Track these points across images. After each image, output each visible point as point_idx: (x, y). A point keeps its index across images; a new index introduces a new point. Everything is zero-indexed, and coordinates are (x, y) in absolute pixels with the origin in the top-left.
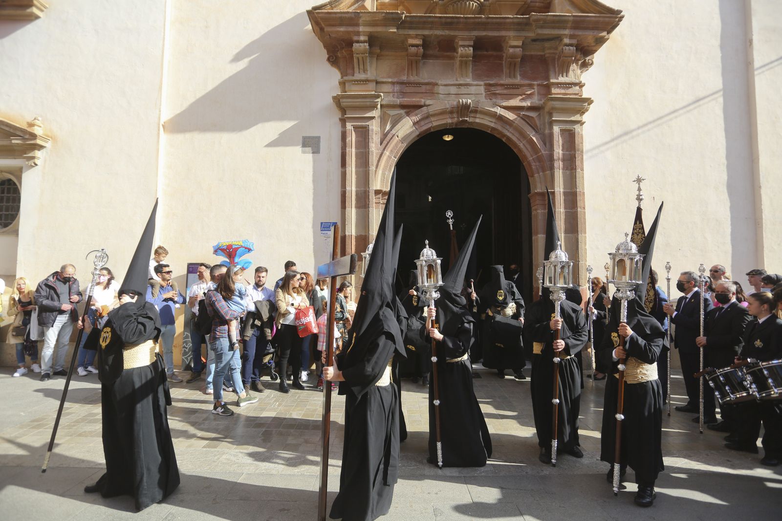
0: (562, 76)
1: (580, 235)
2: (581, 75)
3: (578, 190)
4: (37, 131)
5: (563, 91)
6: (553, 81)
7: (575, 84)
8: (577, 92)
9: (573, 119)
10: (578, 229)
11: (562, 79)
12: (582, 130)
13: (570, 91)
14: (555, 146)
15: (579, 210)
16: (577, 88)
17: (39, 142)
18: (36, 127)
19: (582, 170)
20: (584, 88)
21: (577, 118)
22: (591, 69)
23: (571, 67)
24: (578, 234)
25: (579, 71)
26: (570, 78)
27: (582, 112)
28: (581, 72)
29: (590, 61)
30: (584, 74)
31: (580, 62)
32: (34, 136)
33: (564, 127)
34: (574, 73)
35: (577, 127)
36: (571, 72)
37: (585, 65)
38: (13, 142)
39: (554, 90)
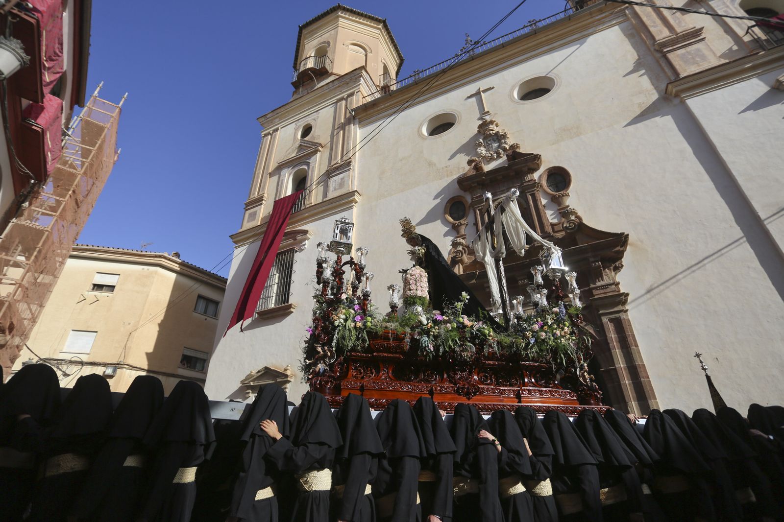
0: (599, 281)
1: (649, 401)
2: (615, 276)
3: (637, 364)
4: (289, 373)
5: (602, 291)
6: (592, 286)
7: (611, 285)
8: (614, 290)
9: (616, 309)
10: (645, 396)
11: (599, 284)
12: (627, 316)
13: (608, 290)
14: (607, 333)
15: (642, 380)
16: (614, 286)
17: (289, 379)
18: (288, 371)
19: (637, 346)
20: (620, 286)
21: (620, 308)
22: (623, 270)
23: (603, 274)
24: (647, 401)
25: (613, 273)
26: (606, 280)
27: (624, 303)
28: (616, 274)
29: (620, 265)
30: (618, 274)
31: (612, 268)
32: (287, 376)
33: (610, 317)
34: (608, 276)
35: (623, 316)
36: (604, 277)
37: (617, 269)
38: (278, 380)
39: (595, 292)
